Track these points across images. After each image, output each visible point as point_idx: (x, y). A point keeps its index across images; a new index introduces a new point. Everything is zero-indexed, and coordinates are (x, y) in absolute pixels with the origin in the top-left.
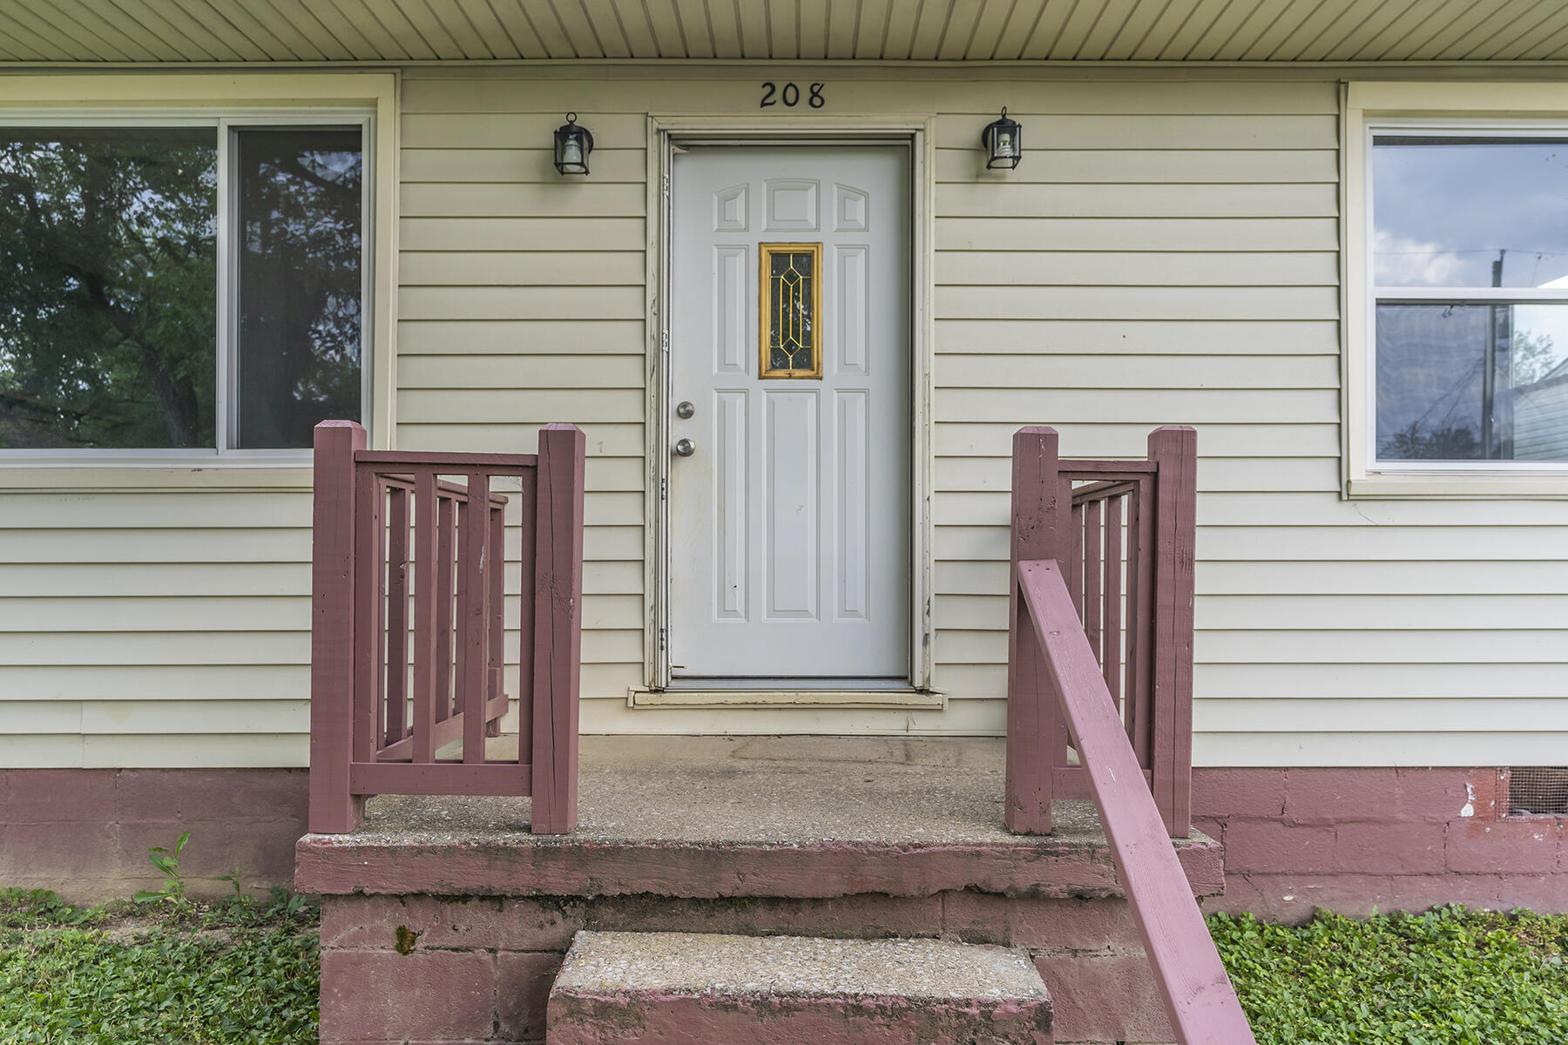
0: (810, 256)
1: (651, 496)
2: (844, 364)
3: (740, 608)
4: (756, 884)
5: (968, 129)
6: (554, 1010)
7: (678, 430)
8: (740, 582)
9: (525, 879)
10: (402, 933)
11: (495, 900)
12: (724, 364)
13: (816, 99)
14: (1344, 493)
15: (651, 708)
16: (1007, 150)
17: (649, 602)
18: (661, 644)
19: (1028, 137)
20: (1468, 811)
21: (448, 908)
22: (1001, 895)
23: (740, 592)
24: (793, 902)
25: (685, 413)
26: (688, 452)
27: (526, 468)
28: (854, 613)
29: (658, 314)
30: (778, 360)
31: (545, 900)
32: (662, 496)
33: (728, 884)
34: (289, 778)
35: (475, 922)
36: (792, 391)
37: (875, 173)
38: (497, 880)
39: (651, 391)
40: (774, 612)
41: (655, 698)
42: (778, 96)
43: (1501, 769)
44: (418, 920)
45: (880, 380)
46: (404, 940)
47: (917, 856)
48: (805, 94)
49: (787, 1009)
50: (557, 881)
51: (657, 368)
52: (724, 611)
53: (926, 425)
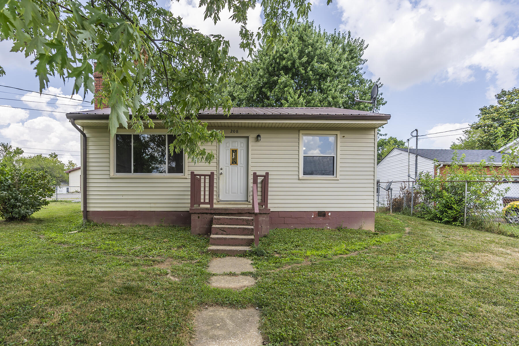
0: (236, 150)
1: (217, 179)
2: (240, 164)
3: (228, 193)
4: (230, 212)
5: (255, 135)
6: (213, 219)
7: (221, 171)
8: (228, 189)
9: (209, 212)
10: (198, 217)
11: (207, 213)
12: (226, 163)
13: (237, 132)
14: (299, 179)
15: (217, 204)
16: (259, 139)
17: (217, 191)
18: (219, 196)
19: (261, 137)
20: (313, 216)
21: (203, 215)
22: (251, 213)
23: (228, 191)
24: (233, 214)
25: (221, 169)
26: (222, 174)
27: (209, 176)
28: (242, 193)
29: (218, 158)
30: (233, 163)
31: (211, 214)
32: (219, 179)
33: (227, 212)
34: (175, 212)
35: (205, 215)
36: (234, 167)
37: (244, 140)
38: (207, 212)
39: (218, 167)
40: (232, 193)
41: (218, 203)
42: (233, 131)
43: (317, 211)
44: (200, 215)
45: (245, 165)
46: (199, 217)
47: (243, 209)
48: (236, 131)
49: (232, 219)
50: (212, 212)
51: (218, 164)
52: (226, 193)
53: (250, 171)
